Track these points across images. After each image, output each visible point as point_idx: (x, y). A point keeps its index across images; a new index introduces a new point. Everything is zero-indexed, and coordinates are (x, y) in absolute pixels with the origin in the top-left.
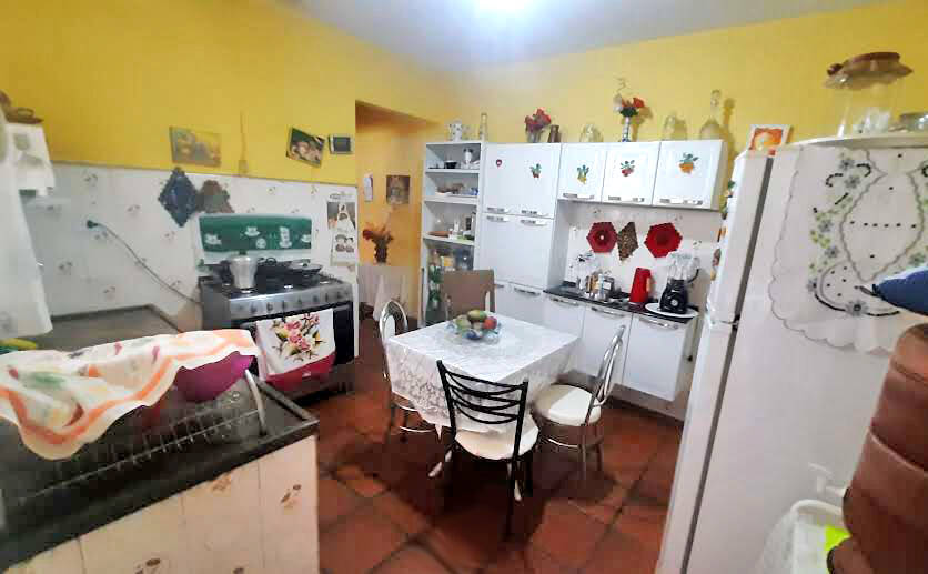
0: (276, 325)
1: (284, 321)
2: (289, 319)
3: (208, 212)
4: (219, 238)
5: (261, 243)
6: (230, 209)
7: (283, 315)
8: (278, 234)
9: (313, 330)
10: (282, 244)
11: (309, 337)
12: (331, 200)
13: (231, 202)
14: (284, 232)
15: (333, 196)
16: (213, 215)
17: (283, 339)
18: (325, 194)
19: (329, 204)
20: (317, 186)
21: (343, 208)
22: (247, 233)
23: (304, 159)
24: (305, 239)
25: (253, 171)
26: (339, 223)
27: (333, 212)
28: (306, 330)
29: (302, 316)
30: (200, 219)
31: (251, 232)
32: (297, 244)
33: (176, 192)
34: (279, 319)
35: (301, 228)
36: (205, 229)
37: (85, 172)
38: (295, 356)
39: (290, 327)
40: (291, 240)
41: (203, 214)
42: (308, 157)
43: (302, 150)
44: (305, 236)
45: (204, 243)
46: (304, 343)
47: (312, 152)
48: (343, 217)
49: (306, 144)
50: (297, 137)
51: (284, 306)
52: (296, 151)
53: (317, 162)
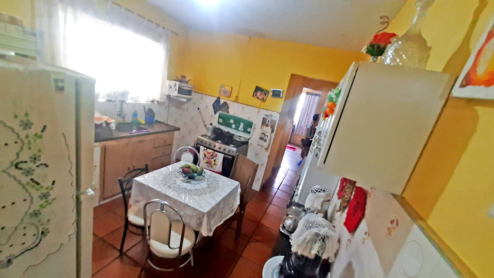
0: (204, 150)
1: (207, 149)
2: (208, 150)
3: (222, 112)
4: (223, 120)
5: (234, 126)
6: (228, 112)
7: (207, 148)
8: (240, 124)
9: (215, 158)
10: (239, 129)
11: (213, 160)
12: (265, 117)
13: (230, 110)
14: (242, 124)
15: (267, 115)
16: (223, 113)
17: (205, 156)
18: (263, 113)
19: (264, 118)
20: (260, 110)
21: (268, 121)
22: (230, 121)
23: (258, 98)
24: (249, 130)
25: (239, 101)
26: (265, 128)
27: (264, 122)
28: (212, 157)
29: (212, 151)
30: (220, 113)
31: (232, 121)
32: (245, 131)
33: (216, 104)
34: (206, 148)
35: (248, 125)
36: (220, 117)
37: (201, 95)
38: (207, 164)
39: (208, 153)
40: (243, 128)
41: (221, 112)
42: (260, 97)
43: (258, 94)
44: (249, 129)
45: (218, 121)
46: (211, 161)
47: (262, 96)
48: (267, 126)
49: (260, 92)
50: (258, 89)
51: (210, 145)
52: (256, 95)
53: (263, 100)
